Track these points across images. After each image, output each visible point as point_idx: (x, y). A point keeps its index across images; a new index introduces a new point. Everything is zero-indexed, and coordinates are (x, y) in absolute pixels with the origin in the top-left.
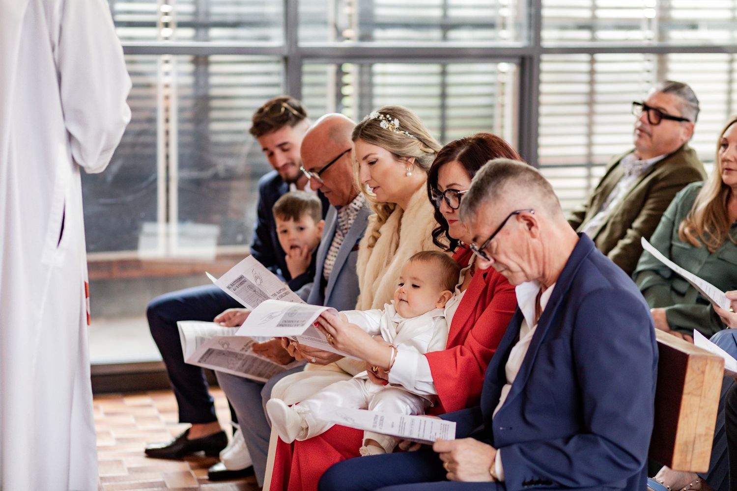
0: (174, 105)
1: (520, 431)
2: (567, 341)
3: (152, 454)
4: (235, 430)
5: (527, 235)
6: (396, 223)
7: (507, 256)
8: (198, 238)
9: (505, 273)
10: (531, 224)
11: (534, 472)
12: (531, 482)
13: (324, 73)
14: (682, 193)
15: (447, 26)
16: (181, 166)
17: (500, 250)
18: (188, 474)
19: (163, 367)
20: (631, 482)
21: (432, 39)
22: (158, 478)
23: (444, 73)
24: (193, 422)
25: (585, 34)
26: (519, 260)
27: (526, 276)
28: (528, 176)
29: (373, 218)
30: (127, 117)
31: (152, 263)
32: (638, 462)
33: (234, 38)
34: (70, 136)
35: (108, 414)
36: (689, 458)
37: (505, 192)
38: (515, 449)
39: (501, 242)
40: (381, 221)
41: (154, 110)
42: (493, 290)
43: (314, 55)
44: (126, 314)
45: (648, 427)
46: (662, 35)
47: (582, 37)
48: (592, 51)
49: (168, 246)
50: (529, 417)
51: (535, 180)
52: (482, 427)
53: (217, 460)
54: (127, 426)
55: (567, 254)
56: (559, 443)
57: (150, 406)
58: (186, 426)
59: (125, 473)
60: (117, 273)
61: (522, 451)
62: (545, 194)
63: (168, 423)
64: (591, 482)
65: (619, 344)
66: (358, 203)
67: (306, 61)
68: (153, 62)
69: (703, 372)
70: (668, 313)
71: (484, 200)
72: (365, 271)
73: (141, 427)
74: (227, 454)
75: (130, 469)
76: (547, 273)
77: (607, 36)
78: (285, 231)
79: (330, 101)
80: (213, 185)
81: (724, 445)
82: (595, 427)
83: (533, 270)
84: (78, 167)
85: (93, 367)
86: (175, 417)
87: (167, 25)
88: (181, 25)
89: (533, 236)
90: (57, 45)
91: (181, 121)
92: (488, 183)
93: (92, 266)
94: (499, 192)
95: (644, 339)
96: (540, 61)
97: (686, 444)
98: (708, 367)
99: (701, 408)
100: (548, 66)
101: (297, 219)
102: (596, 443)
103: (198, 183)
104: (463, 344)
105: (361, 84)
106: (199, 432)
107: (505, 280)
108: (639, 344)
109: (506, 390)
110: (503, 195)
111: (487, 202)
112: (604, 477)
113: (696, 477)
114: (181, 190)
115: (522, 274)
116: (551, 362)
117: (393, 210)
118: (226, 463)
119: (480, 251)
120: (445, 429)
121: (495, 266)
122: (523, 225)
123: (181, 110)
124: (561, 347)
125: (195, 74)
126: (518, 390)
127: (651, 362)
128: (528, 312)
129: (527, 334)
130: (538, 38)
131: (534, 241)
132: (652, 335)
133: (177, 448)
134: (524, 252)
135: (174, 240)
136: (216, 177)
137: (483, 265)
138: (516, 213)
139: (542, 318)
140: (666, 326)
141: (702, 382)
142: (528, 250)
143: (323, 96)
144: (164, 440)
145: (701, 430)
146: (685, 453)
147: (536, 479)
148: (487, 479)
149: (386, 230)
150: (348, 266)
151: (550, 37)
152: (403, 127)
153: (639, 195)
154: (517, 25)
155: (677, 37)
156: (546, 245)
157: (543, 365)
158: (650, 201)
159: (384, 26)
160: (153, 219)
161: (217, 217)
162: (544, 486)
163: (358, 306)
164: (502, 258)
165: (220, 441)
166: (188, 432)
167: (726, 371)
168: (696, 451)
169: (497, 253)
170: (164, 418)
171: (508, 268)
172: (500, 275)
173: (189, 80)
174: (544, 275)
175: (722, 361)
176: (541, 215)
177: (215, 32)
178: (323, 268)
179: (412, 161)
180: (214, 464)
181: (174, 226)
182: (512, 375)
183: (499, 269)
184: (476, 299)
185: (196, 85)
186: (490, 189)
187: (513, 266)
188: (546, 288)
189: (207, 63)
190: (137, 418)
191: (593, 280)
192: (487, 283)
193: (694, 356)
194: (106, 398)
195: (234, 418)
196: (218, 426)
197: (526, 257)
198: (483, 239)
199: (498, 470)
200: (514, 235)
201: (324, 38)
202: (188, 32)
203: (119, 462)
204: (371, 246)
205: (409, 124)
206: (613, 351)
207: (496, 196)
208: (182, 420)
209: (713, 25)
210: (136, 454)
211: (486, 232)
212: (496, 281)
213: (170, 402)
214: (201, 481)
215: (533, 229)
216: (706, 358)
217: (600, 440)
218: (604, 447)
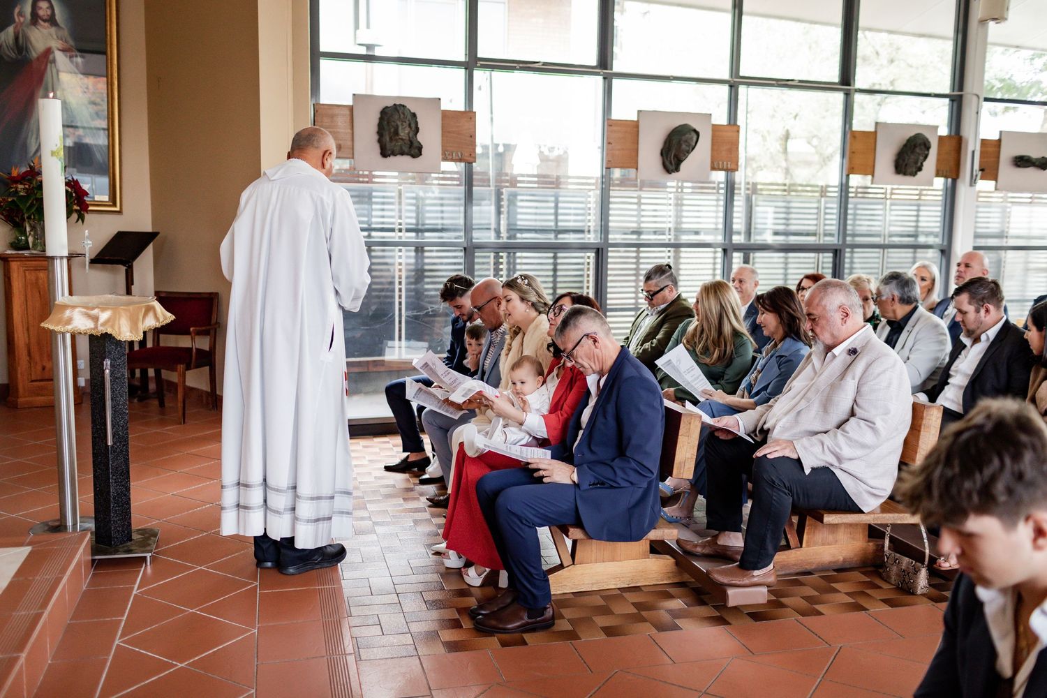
0: (404, 274)
1: (589, 456)
2: (614, 405)
3: (388, 469)
4: (434, 456)
5: (594, 347)
6: (521, 340)
7: (581, 358)
8: (417, 349)
9: (581, 369)
10: (595, 341)
11: (595, 477)
12: (593, 484)
13: (489, 257)
14: (681, 325)
15: (558, 232)
16: (407, 309)
17: (578, 356)
18: (408, 480)
19: (395, 421)
20: (650, 484)
21: (550, 238)
22: (391, 482)
23: (555, 258)
24: (411, 452)
25: (635, 237)
26: (589, 362)
27: (593, 371)
28: (592, 314)
29: (508, 337)
30: (368, 281)
31: (390, 362)
32: (652, 473)
33: (441, 238)
34: (337, 292)
35: (364, 447)
36: (682, 471)
37: (580, 323)
38: (585, 466)
39: (579, 351)
40: (512, 339)
41: (394, 277)
42: (576, 379)
43: (481, 247)
44: (375, 392)
45: (658, 453)
46: (676, 237)
47: (633, 238)
48: (638, 246)
49: (400, 353)
50: (593, 448)
51: (596, 316)
52: (568, 454)
53: (424, 473)
54: (376, 453)
55: (615, 357)
56: (608, 462)
57: (388, 442)
58: (407, 454)
59: (373, 480)
60: (372, 369)
61: (588, 466)
62: (602, 324)
63: (398, 452)
64: (629, 484)
65: (642, 408)
66: (502, 329)
67: (476, 250)
68: (393, 251)
69: (690, 423)
70: (675, 390)
71: (568, 328)
72: (504, 367)
73: (382, 454)
74: (430, 469)
75: (375, 477)
76: (604, 368)
77: (645, 238)
78: (470, 344)
79: (492, 272)
80: (426, 319)
81: (703, 465)
82: (628, 454)
83: (597, 368)
84: (340, 307)
85: (349, 420)
86: (401, 449)
87: (400, 230)
88: (408, 230)
89: (596, 347)
90: (329, 239)
91: (407, 284)
92: (571, 319)
93: (348, 364)
94: (577, 323)
95: (657, 404)
96: (608, 251)
97: (680, 463)
98: (692, 420)
99: (689, 443)
100: (612, 254)
101: (477, 339)
102: (629, 462)
103: (416, 318)
104: (561, 410)
105: (508, 263)
106: (414, 457)
107: (582, 373)
108: (653, 407)
109: (581, 433)
110: (579, 325)
111: (570, 330)
112: (633, 481)
113: (688, 482)
114: (407, 322)
115: (591, 369)
116: (605, 417)
117: (519, 333)
118: (430, 474)
119: (567, 357)
120: (545, 454)
121: (575, 365)
122: (591, 341)
123: (407, 277)
124: (611, 408)
125: (416, 257)
126: (587, 433)
127: (661, 417)
128: (593, 389)
129: (592, 402)
130: (606, 238)
131: (597, 350)
132: (661, 402)
133: (402, 466)
134: (591, 357)
135: (403, 349)
136: (427, 315)
137: (569, 364)
138: (587, 335)
139: (601, 392)
140: (673, 398)
141: (689, 429)
142: (594, 355)
143: (488, 270)
144: (395, 461)
145: (689, 455)
146: (679, 468)
147: (596, 482)
148: (569, 482)
149: (516, 343)
150: (496, 364)
151: (612, 238)
152: (529, 284)
153: (658, 324)
154: (595, 231)
155: (685, 238)
156: (604, 352)
157: (600, 419)
158: (665, 326)
159: (521, 231)
160: (392, 339)
161: (427, 337)
162: (601, 486)
163: (500, 386)
164: (580, 360)
165: (427, 462)
166: (408, 457)
167: (703, 423)
168: (686, 467)
169: (577, 358)
170: (395, 449)
171: (583, 366)
172: (579, 371)
173: (413, 261)
174: (602, 370)
175: (701, 417)
176: (601, 336)
177: (427, 234)
178: (484, 365)
179: (530, 304)
180: (423, 475)
181: (403, 342)
182: (584, 426)
183: (578, 366)
184: (567, 384)
185: (416, 263)
186: (572, 322)
187: (586, 365)
188: (603, 376)
189: (423, 251)
190: (380, 449)
191: (628, 372)
192: (573, 373)
193: (685, 414)
194: (364, 438)
195: (433, 450)
196: (426, 454)
197: (592, 360)
198: (568, 350)
199: (575, 477)
200: (586, 347)
201: (489, 238)
202: (413, 234)
203: (370, 473)
204: (507, 355)
205: (533, 284)
206: (639, 410)
207: (575, 326)
208: (404, 451)
209: (708, 232)
210: (379, 469)
211: (570, 346)
212: (577, 373)
213: (398, 440)
214: (415, 484)
215: (596, 344)
216: (692, 415)
217: (631, 460)
218: (633, 465)
